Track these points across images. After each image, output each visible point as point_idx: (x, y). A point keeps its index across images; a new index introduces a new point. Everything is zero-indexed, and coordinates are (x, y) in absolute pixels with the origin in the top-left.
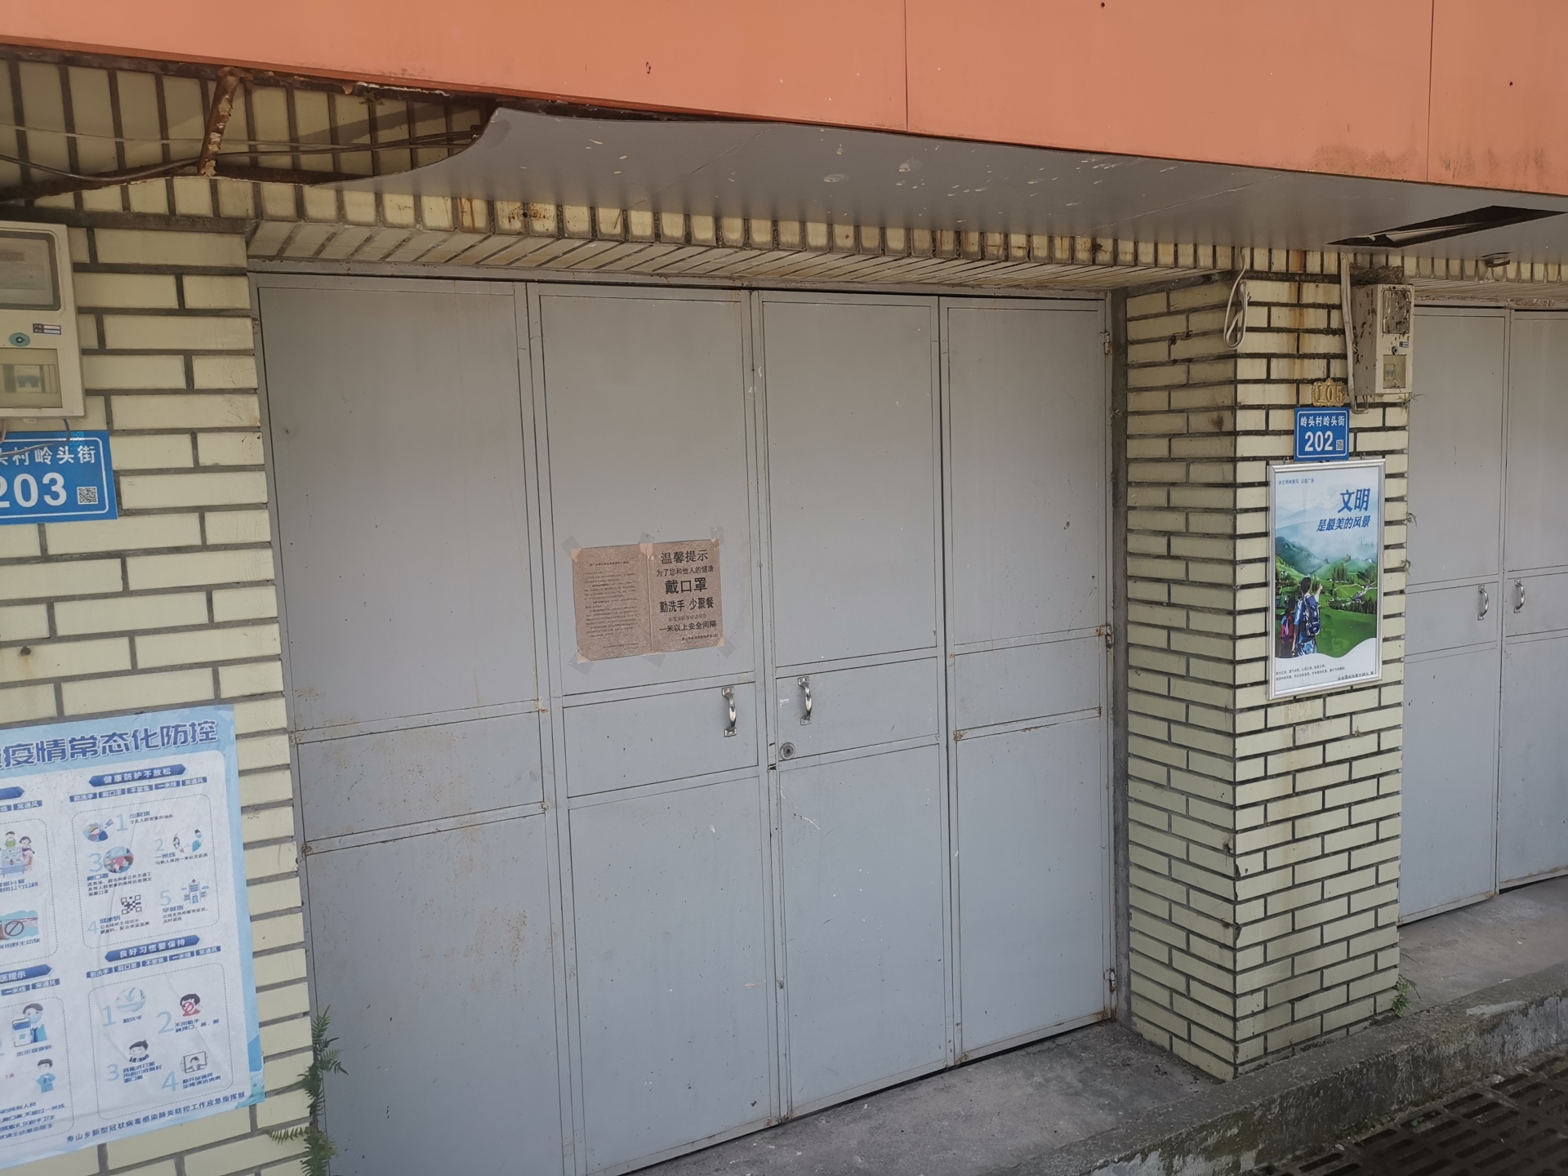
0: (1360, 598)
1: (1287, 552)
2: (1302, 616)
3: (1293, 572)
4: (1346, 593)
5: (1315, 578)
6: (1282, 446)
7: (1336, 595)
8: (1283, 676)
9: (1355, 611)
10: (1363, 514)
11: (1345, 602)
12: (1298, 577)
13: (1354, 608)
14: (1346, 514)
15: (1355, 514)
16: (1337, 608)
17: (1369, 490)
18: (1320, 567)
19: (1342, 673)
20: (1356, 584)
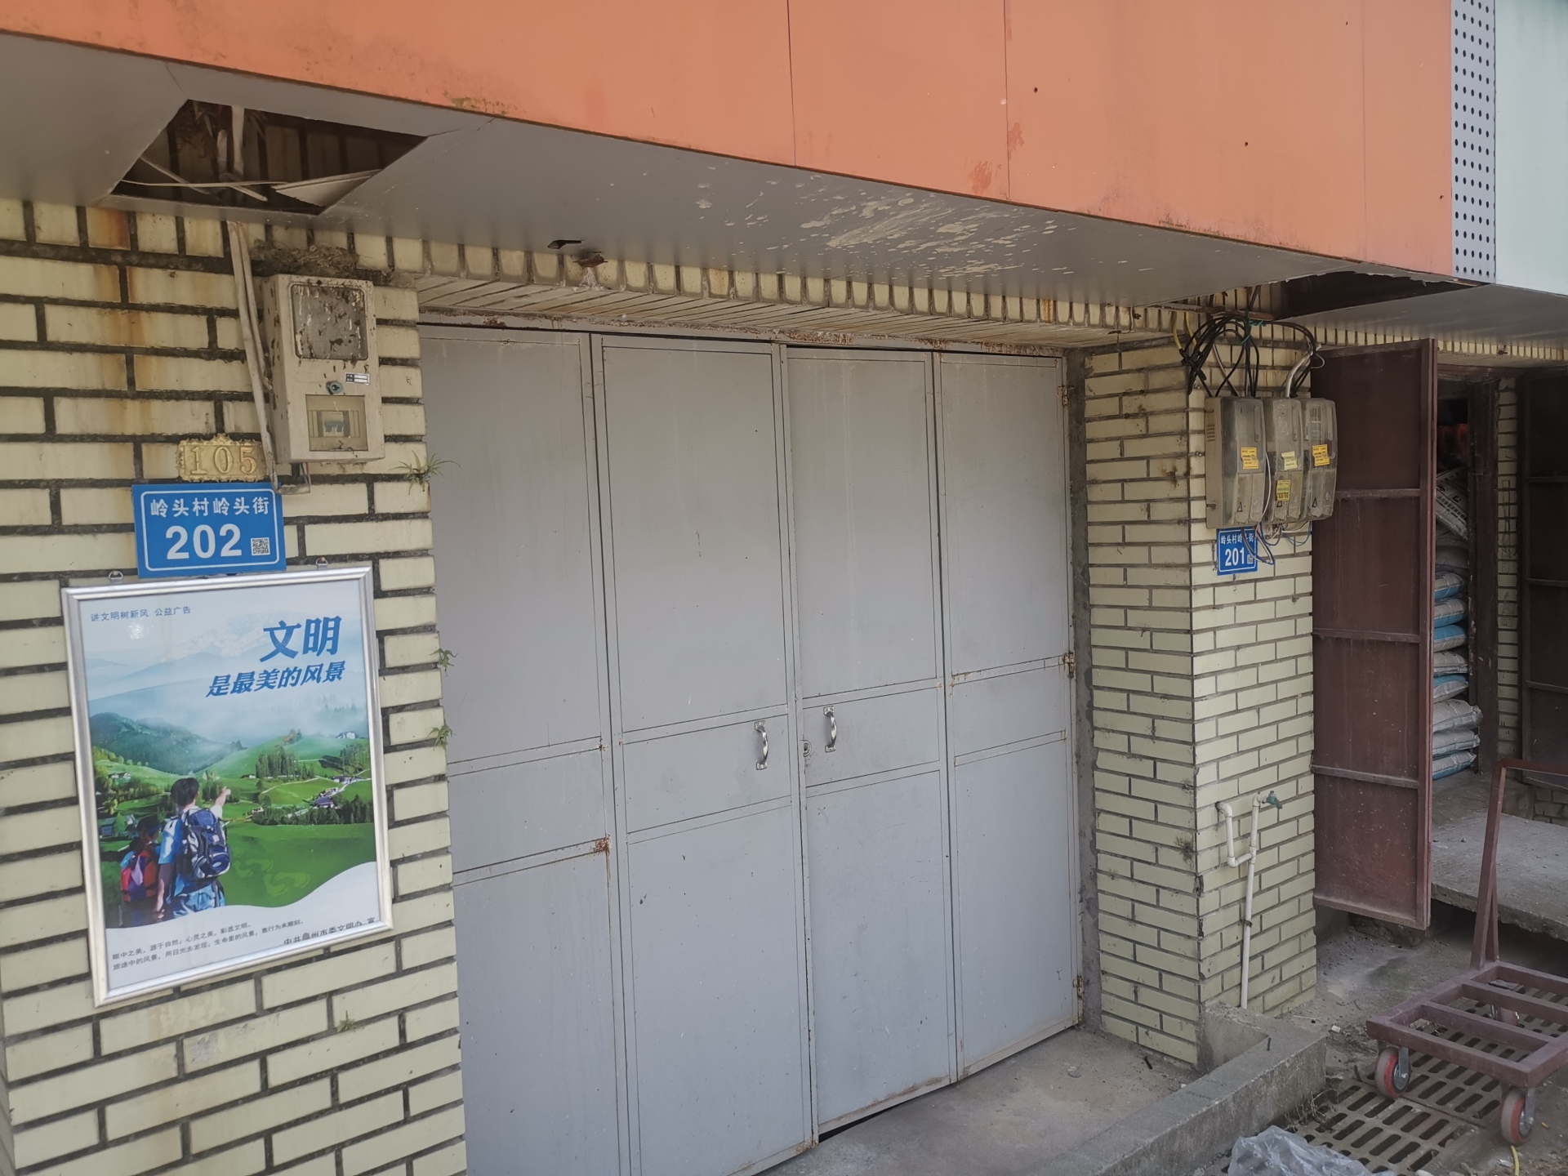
0: (332, 799)
1: (124, 739)
2: (177, 845)
4: (293, 795)
5: (209, 778)
7: (267, 800)
8: (135, 958)
9: (320, 822)
10: (326, 659)
11: (294, 809)
12: (161, 780)
13: (317, 818)
14: (281, 662)
15: (305, 660)
16: (273, 823)
17: (337, 620)
18: (220, 757)
19: (297, 931)
20: (317, 778)
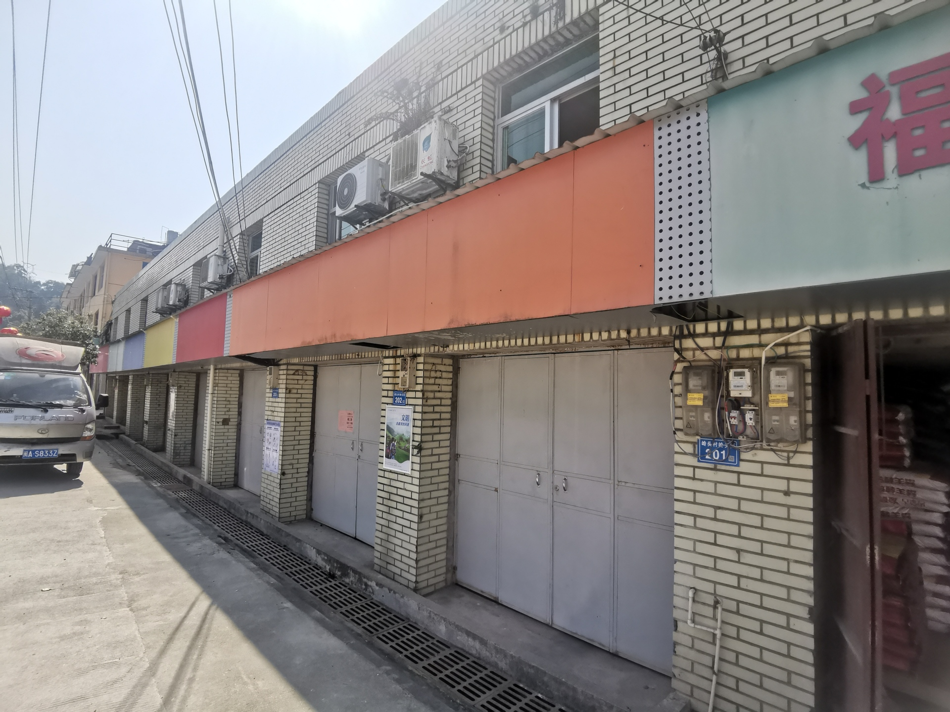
0: (406, 447)
1: (389, 429)
2: (392, 448)
3: (390, 435)
4: (402, 444)
5: (395, 438)
6: (390, 400)
9: (404, 451)
10: (407, 422)
11: (402, 447)
12: (391, 437)
13: (404, 449)
14: (403, 422)
15: (405, 422)
17: (410, 416)
19: (401, 468)
20: (405, 443)
